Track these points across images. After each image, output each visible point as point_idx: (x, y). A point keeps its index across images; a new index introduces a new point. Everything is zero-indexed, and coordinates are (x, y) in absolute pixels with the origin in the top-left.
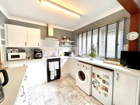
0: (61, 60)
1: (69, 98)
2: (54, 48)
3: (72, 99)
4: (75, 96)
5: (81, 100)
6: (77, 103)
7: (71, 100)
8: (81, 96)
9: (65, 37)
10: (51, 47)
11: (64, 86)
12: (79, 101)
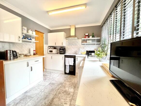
0: (76, 58)
1: (62, 91)
2: (76, 46)
3: (63, 93)
4: (67, 93)
5: (67, 98)
6: (62, 98)
7: (61, 93)
8: (72, 97)
9: (87, 34)
10: (73, 45)
11: (71, 81)
12: (64, 98)
